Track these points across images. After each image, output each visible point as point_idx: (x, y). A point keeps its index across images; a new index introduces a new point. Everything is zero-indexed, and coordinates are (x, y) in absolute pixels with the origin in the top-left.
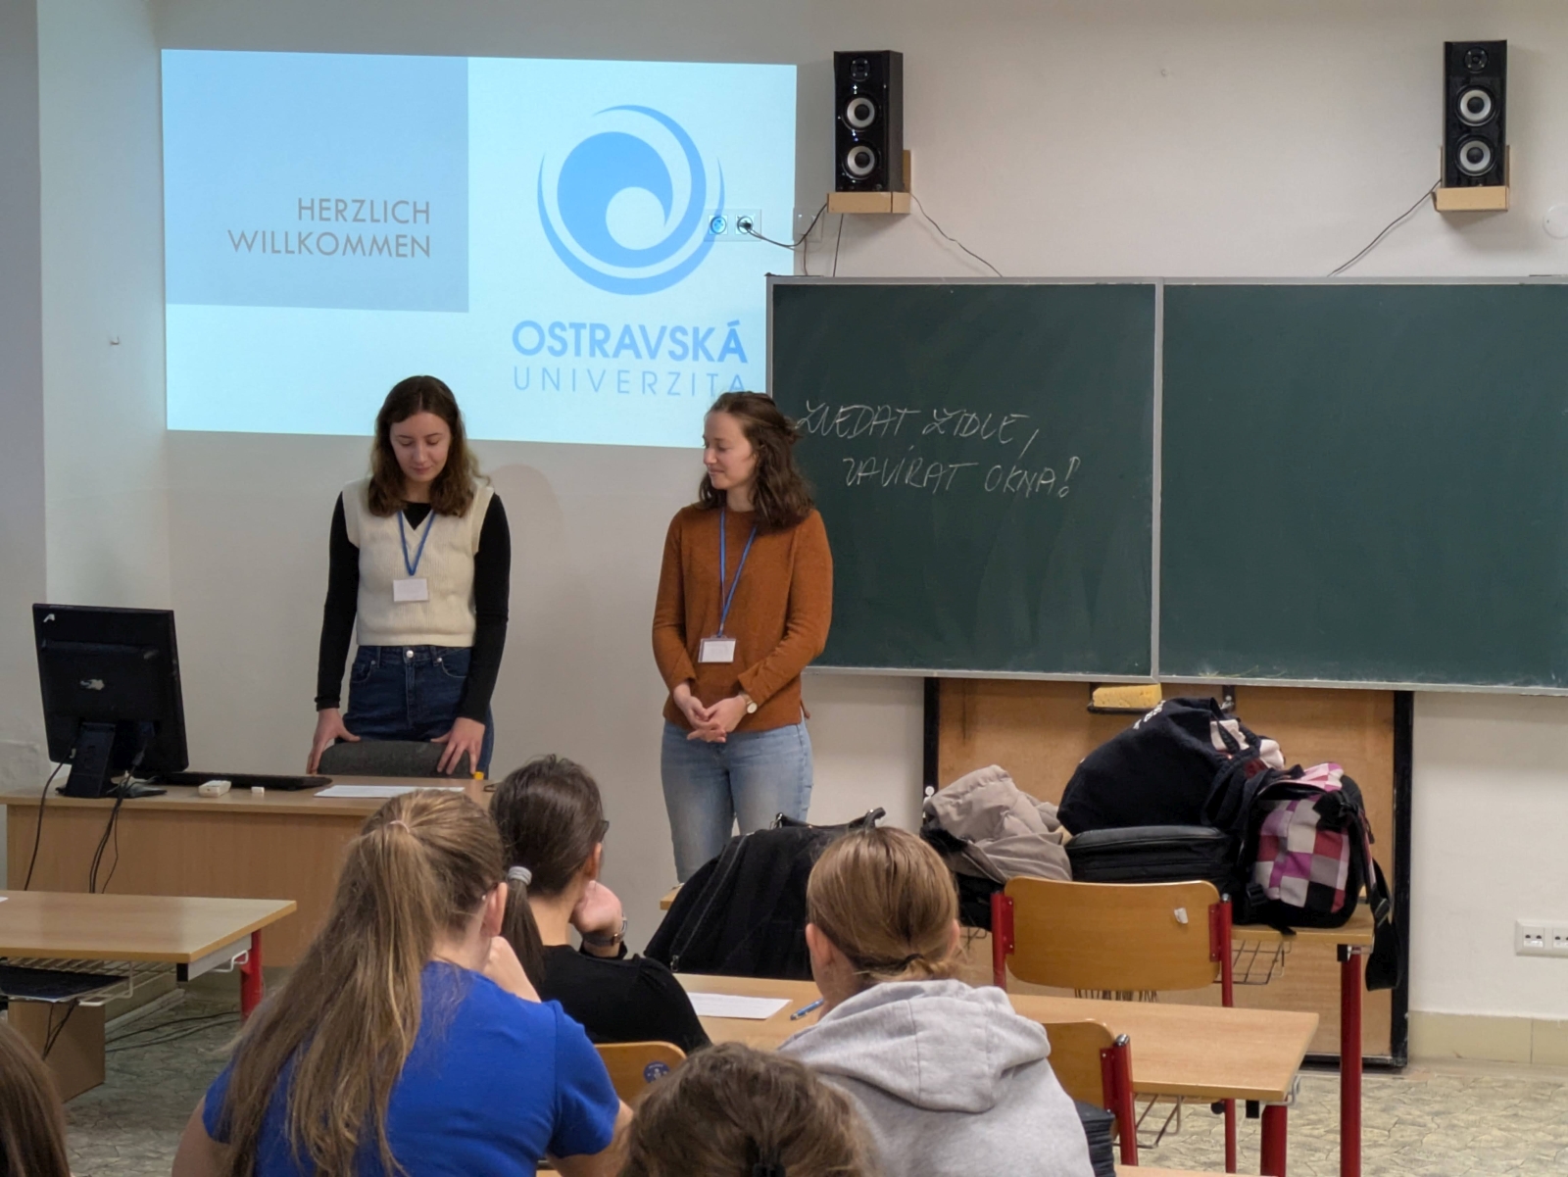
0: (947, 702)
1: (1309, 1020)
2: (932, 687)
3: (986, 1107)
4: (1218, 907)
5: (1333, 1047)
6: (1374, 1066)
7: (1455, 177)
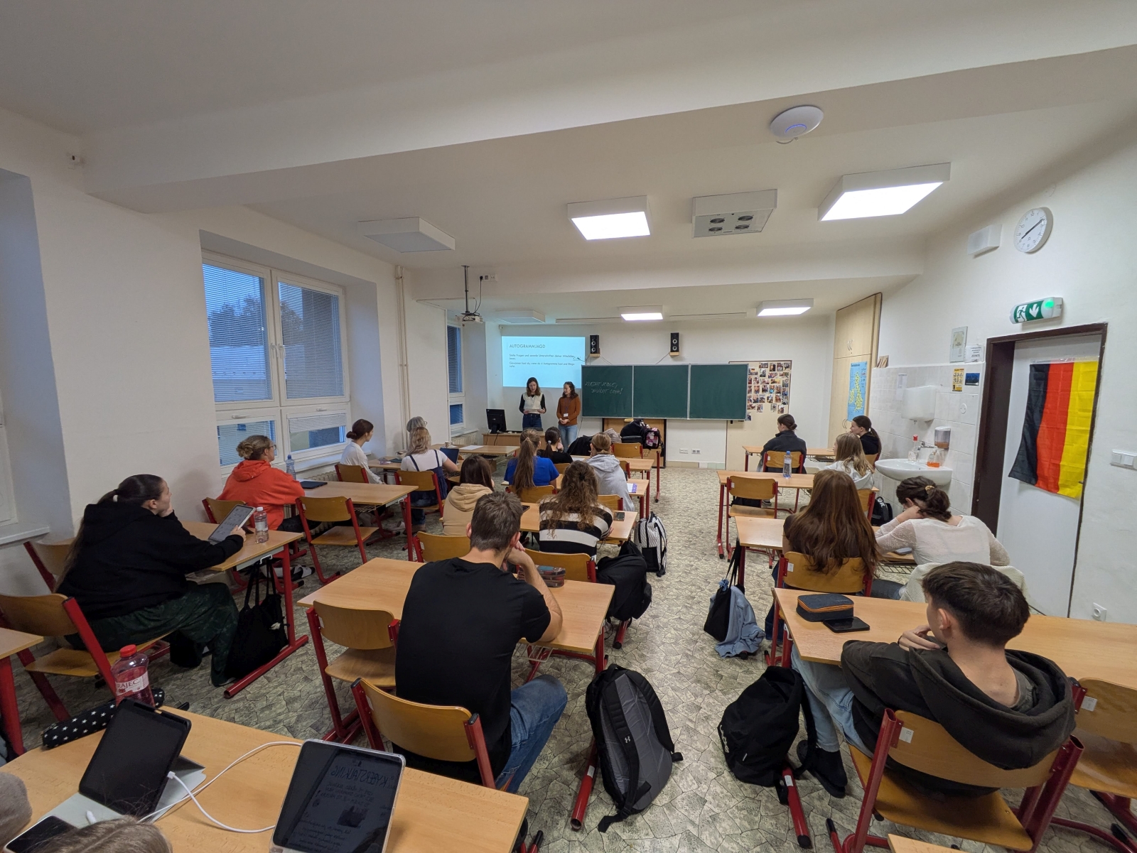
0: (606, 421)
1: (653, 460)
2: (603, 419)
3: (613, 471)
4: (641, 447)
5: (656, 465)
6: (661, 468)
7: (672, 351)
